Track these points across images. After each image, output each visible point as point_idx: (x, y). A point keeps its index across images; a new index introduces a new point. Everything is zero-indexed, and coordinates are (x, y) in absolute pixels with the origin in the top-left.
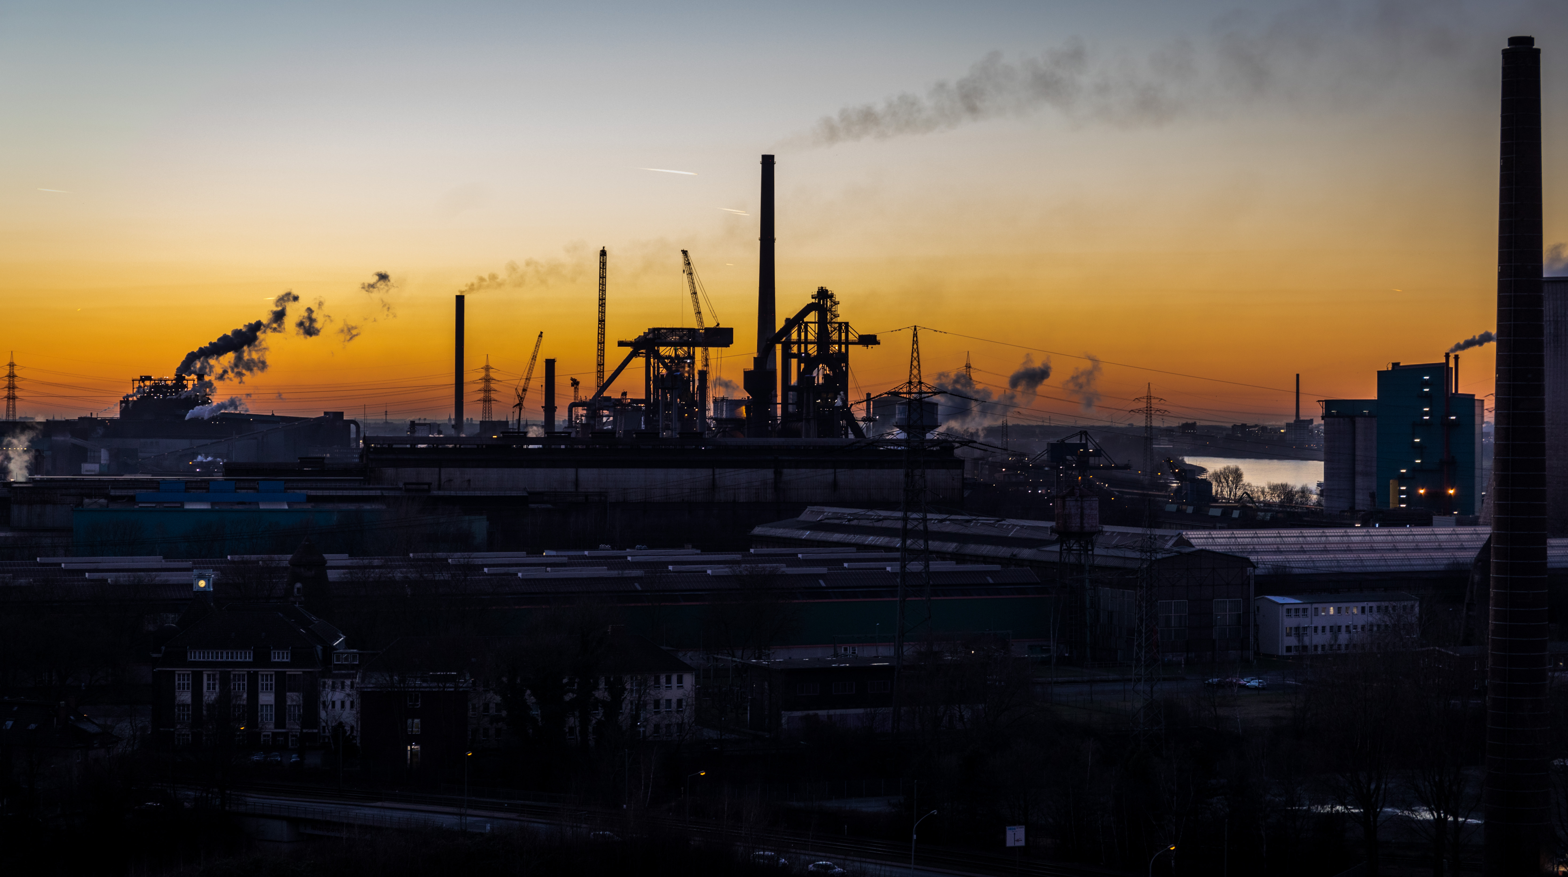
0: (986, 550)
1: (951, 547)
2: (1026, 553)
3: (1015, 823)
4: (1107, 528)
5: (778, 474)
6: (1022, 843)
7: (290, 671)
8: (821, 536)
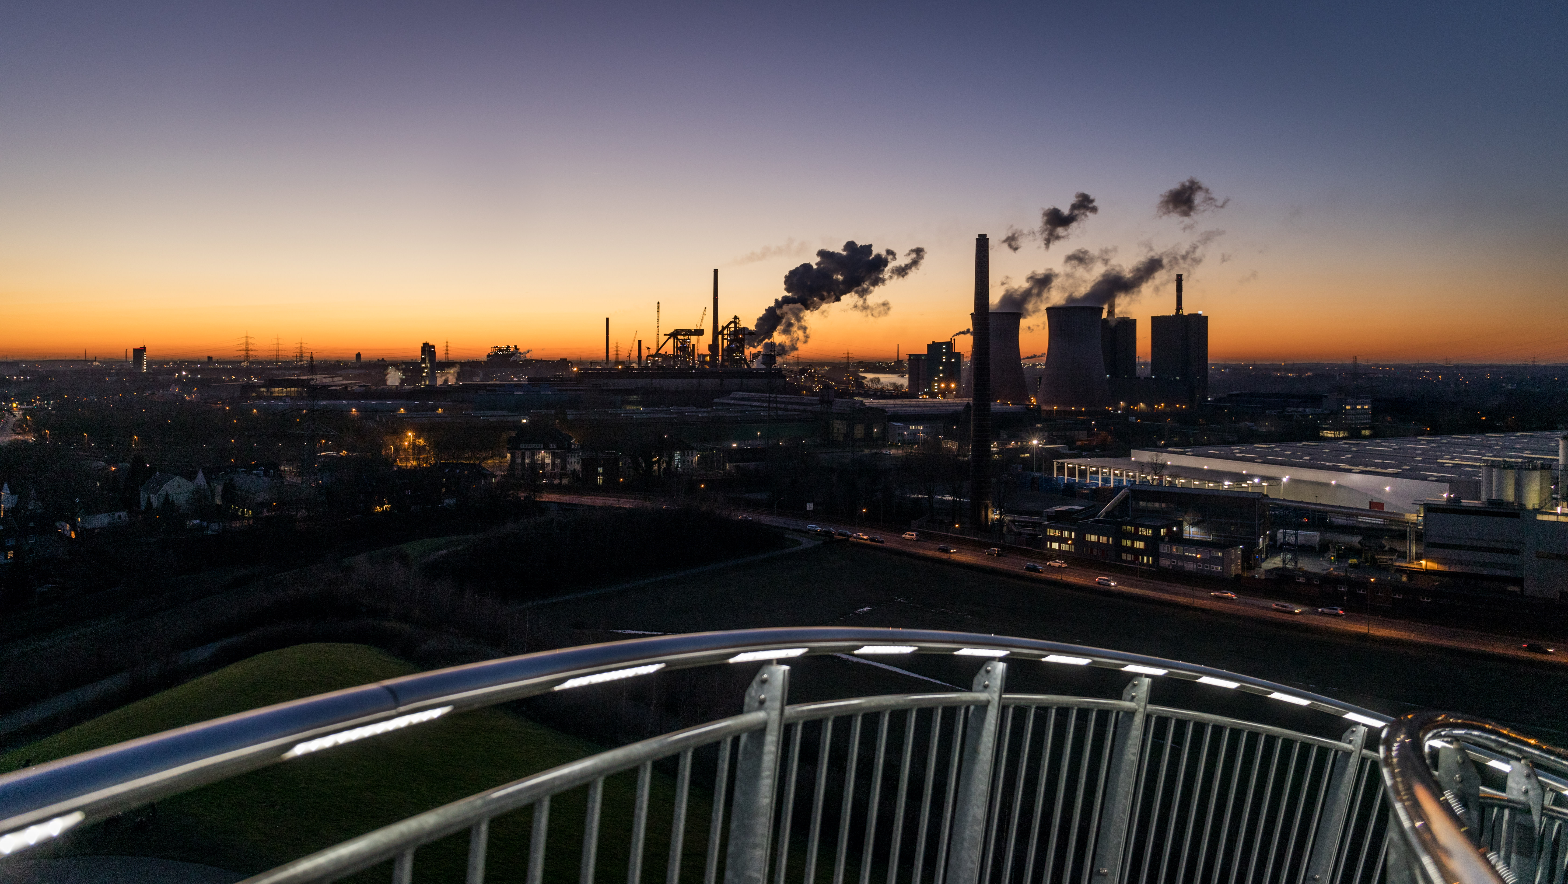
0: (795, 407)
1: (782, 406)
2: (809, 408)
3: (809, 502)
4: (837, 399)
5: (722, 380)
6: (812, 509)
7: (556, 451)
8: (738, 402)
